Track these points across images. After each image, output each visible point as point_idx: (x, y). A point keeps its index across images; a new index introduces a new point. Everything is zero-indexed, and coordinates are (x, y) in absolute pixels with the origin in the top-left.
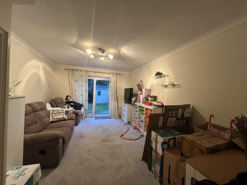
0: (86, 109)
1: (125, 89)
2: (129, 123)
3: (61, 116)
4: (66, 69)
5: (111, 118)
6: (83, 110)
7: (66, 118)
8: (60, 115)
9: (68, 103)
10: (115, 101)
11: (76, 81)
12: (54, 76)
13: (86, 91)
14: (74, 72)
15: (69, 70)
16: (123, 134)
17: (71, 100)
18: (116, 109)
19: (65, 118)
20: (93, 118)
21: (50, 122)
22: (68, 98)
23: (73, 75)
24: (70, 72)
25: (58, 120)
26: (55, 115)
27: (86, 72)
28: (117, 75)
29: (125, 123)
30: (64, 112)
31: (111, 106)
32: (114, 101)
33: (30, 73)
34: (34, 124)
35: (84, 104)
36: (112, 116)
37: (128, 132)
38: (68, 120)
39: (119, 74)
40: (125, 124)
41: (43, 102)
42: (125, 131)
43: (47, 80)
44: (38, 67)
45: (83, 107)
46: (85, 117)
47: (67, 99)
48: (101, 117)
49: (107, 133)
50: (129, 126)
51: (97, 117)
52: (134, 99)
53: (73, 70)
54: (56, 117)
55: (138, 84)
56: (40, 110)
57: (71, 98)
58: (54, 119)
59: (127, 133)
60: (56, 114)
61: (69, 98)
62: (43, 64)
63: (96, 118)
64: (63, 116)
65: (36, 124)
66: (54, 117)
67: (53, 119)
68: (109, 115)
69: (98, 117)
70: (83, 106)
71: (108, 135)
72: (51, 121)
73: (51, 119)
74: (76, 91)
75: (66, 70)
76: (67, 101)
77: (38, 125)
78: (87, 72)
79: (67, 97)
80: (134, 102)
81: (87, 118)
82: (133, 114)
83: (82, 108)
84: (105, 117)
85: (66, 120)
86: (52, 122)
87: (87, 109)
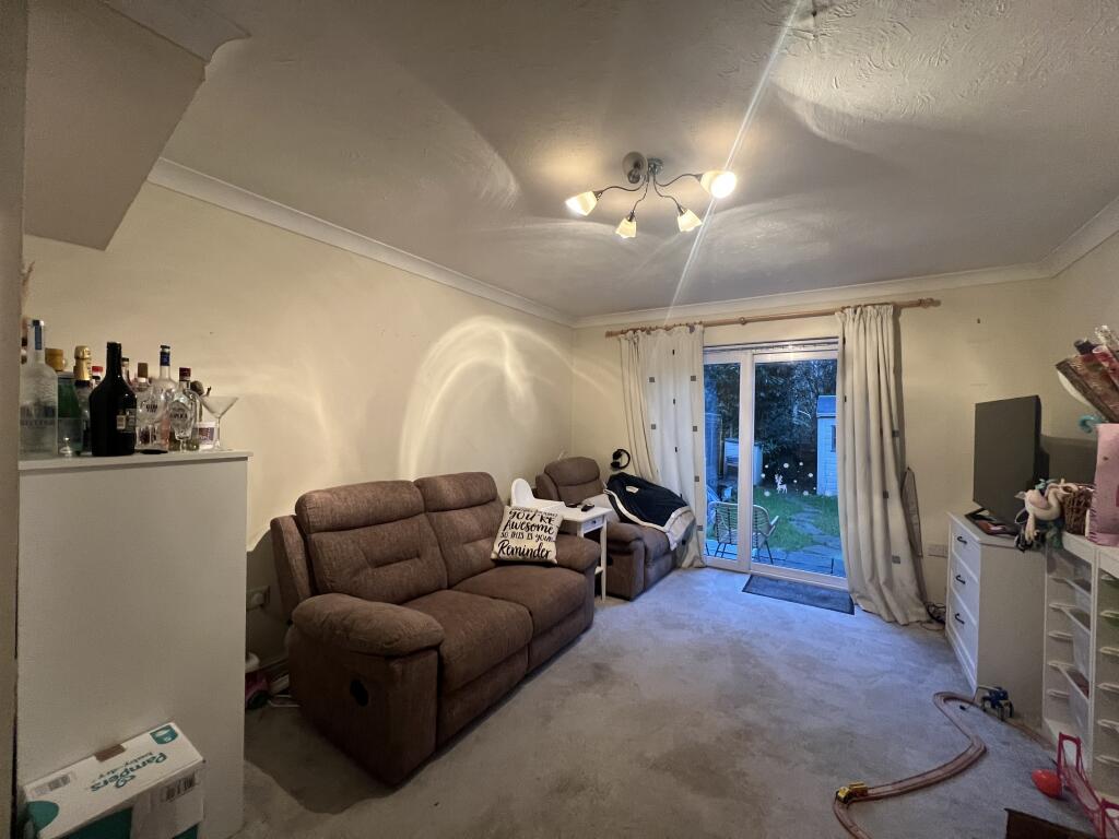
0: (698, 523)
1: (980, 408)
2: (997, 702)
3: (532, 545)
4: (609, 334)
5: (852, 612)
6: (675, 527)
7: (552, 557)
8: (530, 537)
9: (619, 482)
10: (885, 495)
11: (652, 380)
12: (574, 371)
13: (695, 429)
14: (641, 338)
15: (620, 336)
16: (874, 784)
17: (630, 471)
18: (894, 553)
19: (544, 553)
20: (737, 578)
21: (493, 560)
22: (619, 460)
23: (635, 358)
24: (625, 344)
25: (521, 557)
26: (514, 535)
27: (692, 329)
28: (904, 312)
29: (958, 691)
30: (549, 526)
31: (851, 525)
32: (877, 500)
33: (458, 369)
34: (407, 559)
35: (690, 497)
36: (861, 597)
37: (940, 790)
38: (559, 565)
39: (920, 303)
40: (949, 698)
41: (489, 476)
42: (918, 762)
43: (537, 387)
44: (494, 343)
45: (679, 511)
46: (696, 564)
47: (615, 465)
48: (790, 582)
49: (750, 714)
50: (990, 730)
51: (764, 577)
52: (1053, 502)
53: (635, 331)
54: (514, 543)
55: (1074, 355)
56: (457, 506)
57: (631, 463)
58: (505, 550)
59: (919, 800)
60: (519, 530)
61: (623, 460)
62: (516, 329)
63: (754, 585)
64: (539, 542)
65: (416, 559)
66: (506, 543)
67: (502, 548)
68: (840, 584)
69: (771, 579)
70: (683, 504)
71: (746, 734)
72: (493, 556)
73: (497, 549)
74: (654, 427)
75: (611, 339)
76: (617, 472)
77: (420, 564)
78: (699, 328)
79: (617, 455)
80: (1039, 523)
81: (704, 571)
82: (1050, 632)
83: (673, 515)
84: (817, 587)
85: (549, 564)
86: (499, 563)
87: (702, 520)
